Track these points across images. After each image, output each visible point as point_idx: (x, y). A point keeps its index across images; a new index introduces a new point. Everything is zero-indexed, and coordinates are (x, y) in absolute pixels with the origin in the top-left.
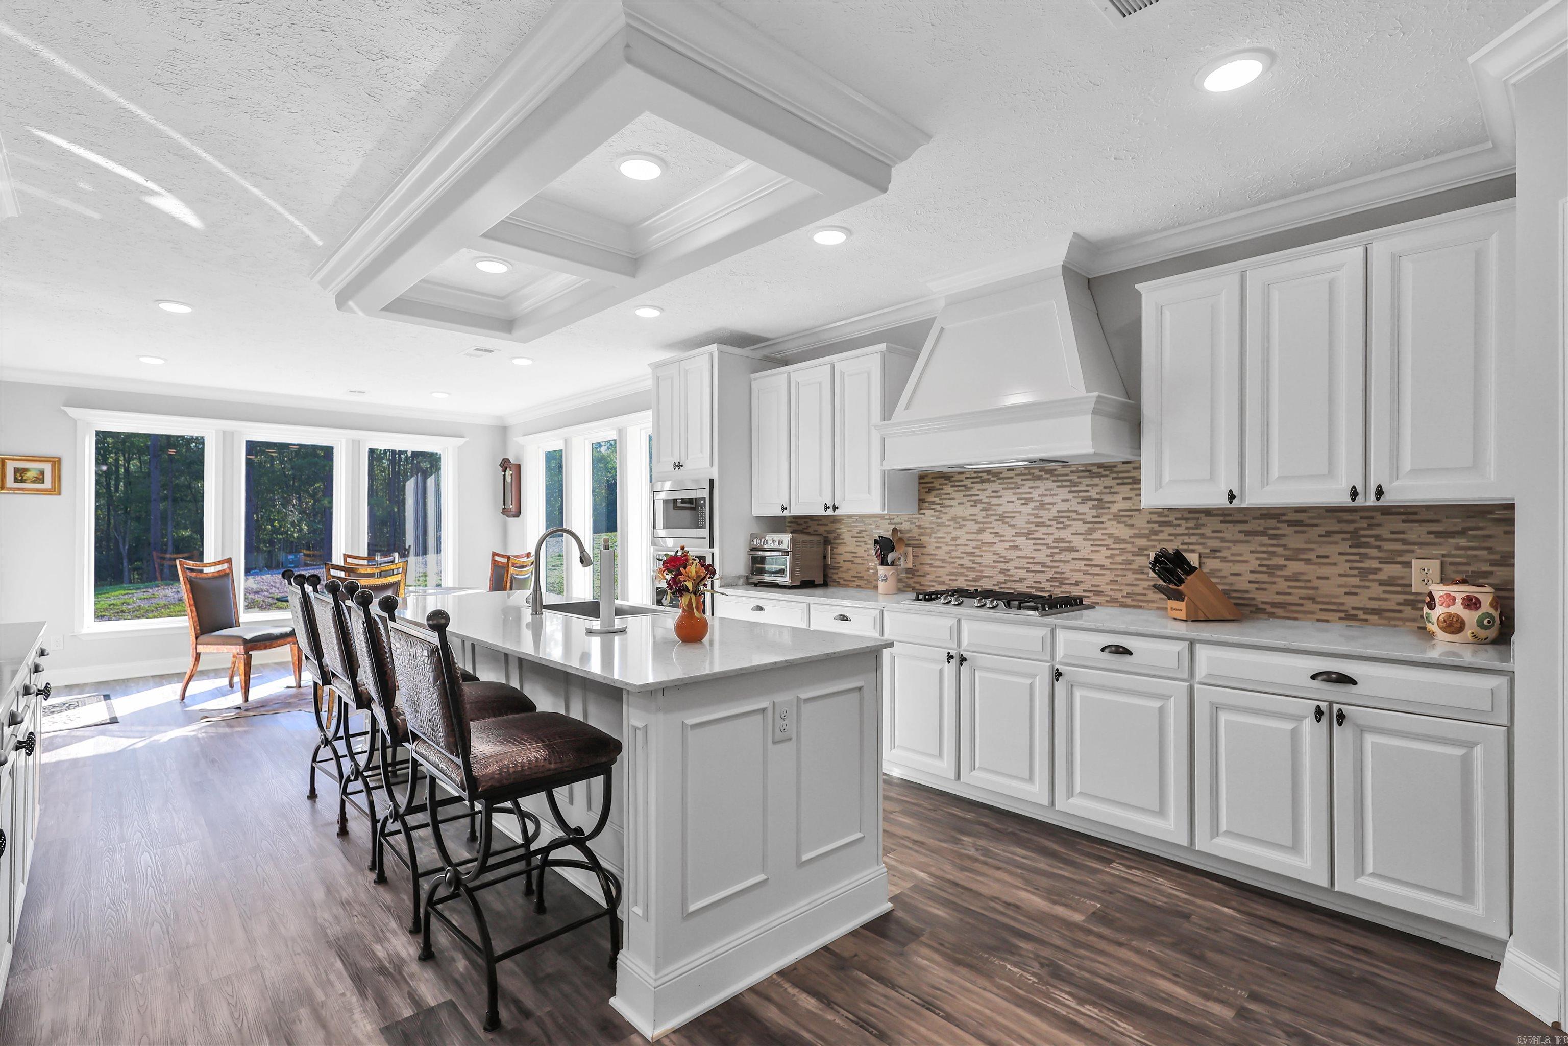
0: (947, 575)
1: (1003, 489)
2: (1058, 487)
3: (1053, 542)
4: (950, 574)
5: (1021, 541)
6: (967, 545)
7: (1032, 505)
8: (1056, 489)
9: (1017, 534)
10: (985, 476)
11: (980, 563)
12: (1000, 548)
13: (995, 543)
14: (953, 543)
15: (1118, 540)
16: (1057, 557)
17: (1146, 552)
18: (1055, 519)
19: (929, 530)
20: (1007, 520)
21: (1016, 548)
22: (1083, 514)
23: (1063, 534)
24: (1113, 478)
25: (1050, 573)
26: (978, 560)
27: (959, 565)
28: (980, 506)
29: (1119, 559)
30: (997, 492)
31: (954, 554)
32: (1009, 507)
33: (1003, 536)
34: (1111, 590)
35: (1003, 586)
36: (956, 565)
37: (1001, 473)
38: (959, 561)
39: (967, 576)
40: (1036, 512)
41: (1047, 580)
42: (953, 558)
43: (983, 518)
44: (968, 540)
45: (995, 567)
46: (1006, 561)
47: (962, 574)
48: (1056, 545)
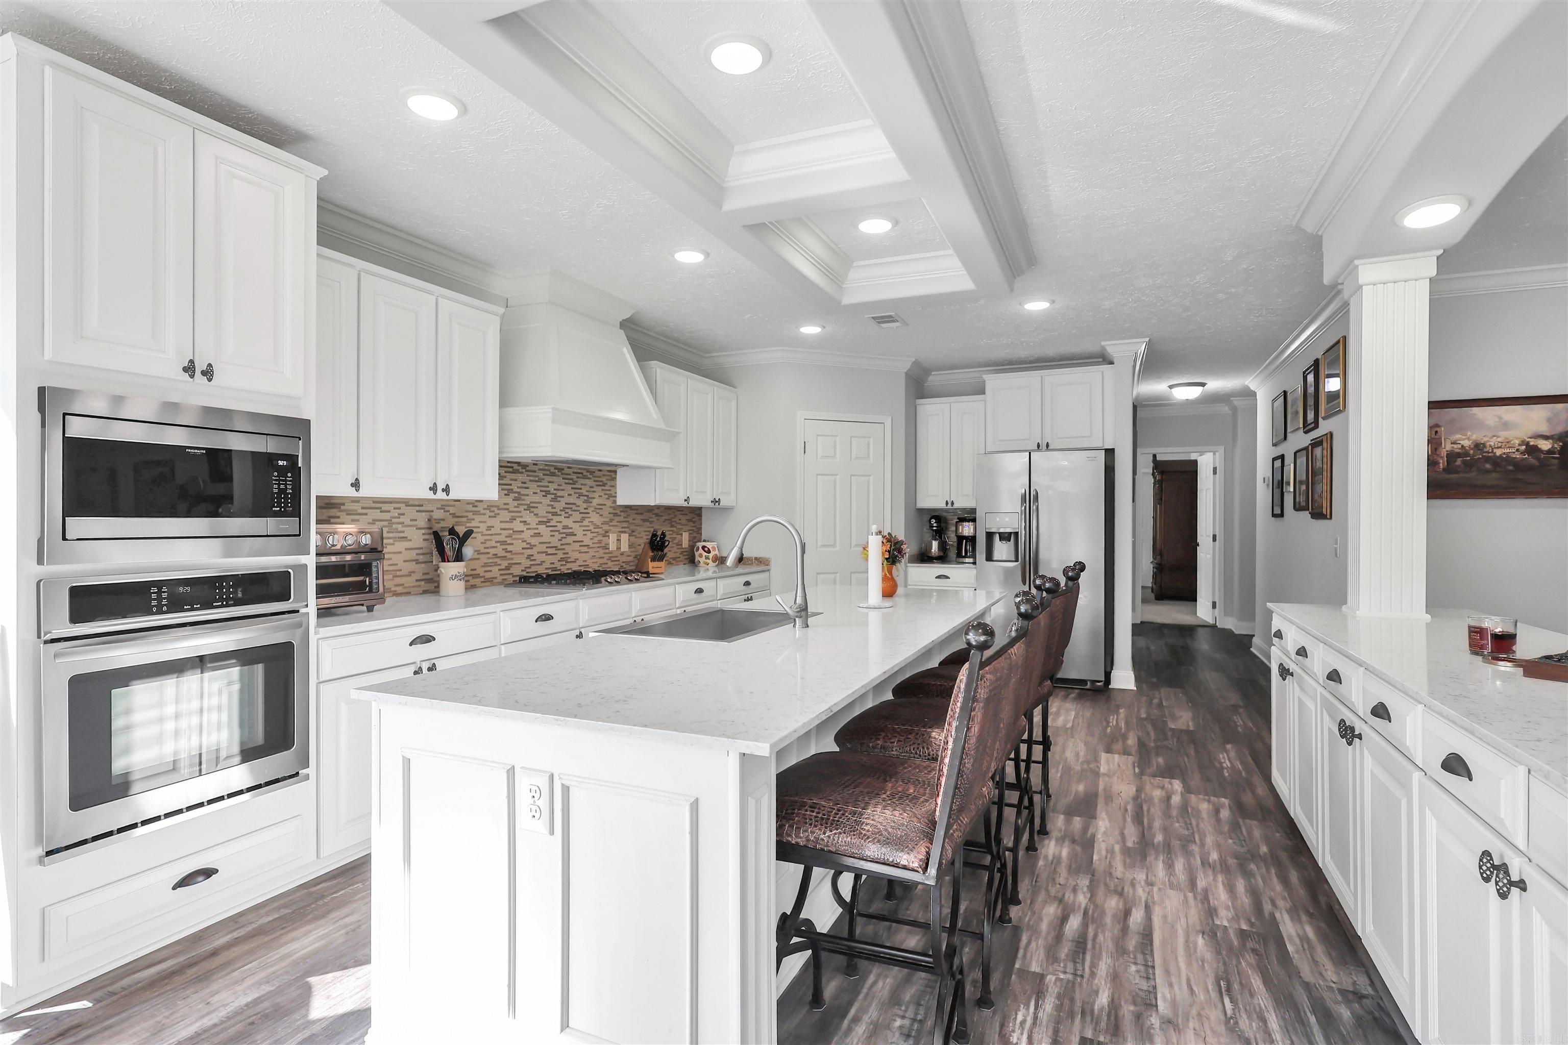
0: (482, 566)
1: (531, 481)
2: (566, 483)
3: (563, 529)
4: (486, 565)
5: (542, 528)
6: (500, 534)
7: (550, 497)
8: (564, 485)
9: (540, 523)
10: (516, 467)
11: (511, 552)
12: (527, 535)
13: (523, 531)
14: (489, 532)
15: (597, 527)
16: (564, 541)
17: (607, 534)
18: (564, 509)
19: (464, 519)
20: (532, 510)
21: (538, 535)
22: (579, 506)
23: (569, 522)
24: (595, 481)
25: (560, 555)
26: (509, 548)
27: (494, 555)
28: (512, 495)
29: (596, 540)
30: (525, 483)
31: (489, 544)
32: (536, 498)
33: (529, 524)
34: (593, 563)
35: (528, 570)
36: (490, 556)
37: (528, 466)
38: (492, 551)
39: (500, 565)
40: (553, 503)
41: (559, 561)
42: (488, 548)
43: (515, 507)
44: (501, 529)
45: (523, 554)
46: (532, 547)
47: (496, 564)
48: (565, 531)
